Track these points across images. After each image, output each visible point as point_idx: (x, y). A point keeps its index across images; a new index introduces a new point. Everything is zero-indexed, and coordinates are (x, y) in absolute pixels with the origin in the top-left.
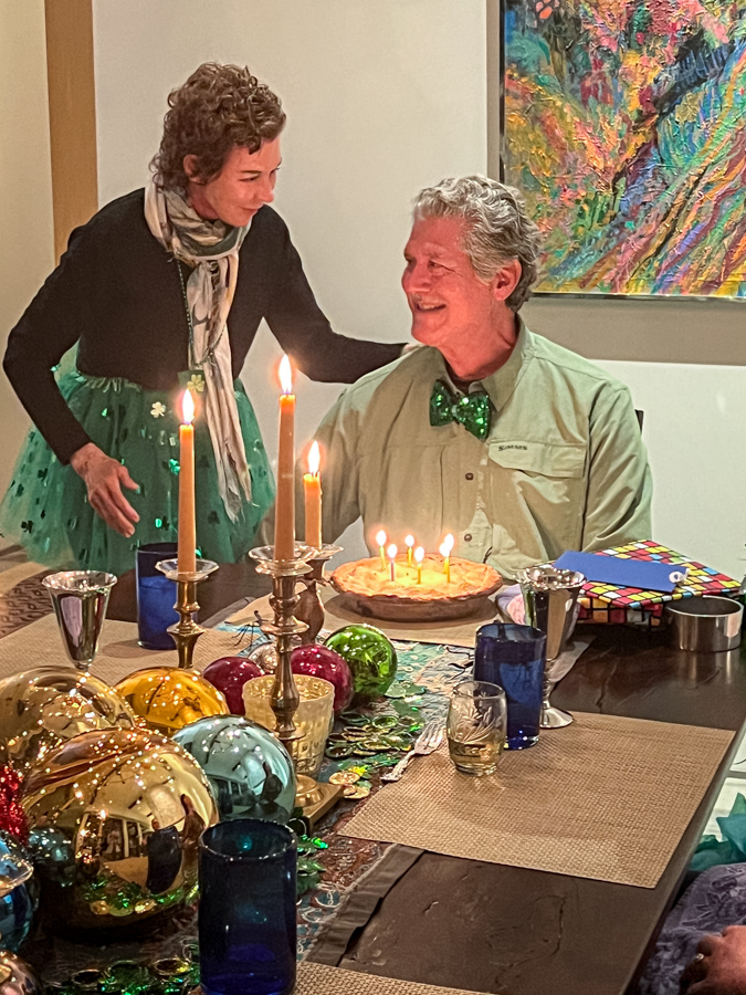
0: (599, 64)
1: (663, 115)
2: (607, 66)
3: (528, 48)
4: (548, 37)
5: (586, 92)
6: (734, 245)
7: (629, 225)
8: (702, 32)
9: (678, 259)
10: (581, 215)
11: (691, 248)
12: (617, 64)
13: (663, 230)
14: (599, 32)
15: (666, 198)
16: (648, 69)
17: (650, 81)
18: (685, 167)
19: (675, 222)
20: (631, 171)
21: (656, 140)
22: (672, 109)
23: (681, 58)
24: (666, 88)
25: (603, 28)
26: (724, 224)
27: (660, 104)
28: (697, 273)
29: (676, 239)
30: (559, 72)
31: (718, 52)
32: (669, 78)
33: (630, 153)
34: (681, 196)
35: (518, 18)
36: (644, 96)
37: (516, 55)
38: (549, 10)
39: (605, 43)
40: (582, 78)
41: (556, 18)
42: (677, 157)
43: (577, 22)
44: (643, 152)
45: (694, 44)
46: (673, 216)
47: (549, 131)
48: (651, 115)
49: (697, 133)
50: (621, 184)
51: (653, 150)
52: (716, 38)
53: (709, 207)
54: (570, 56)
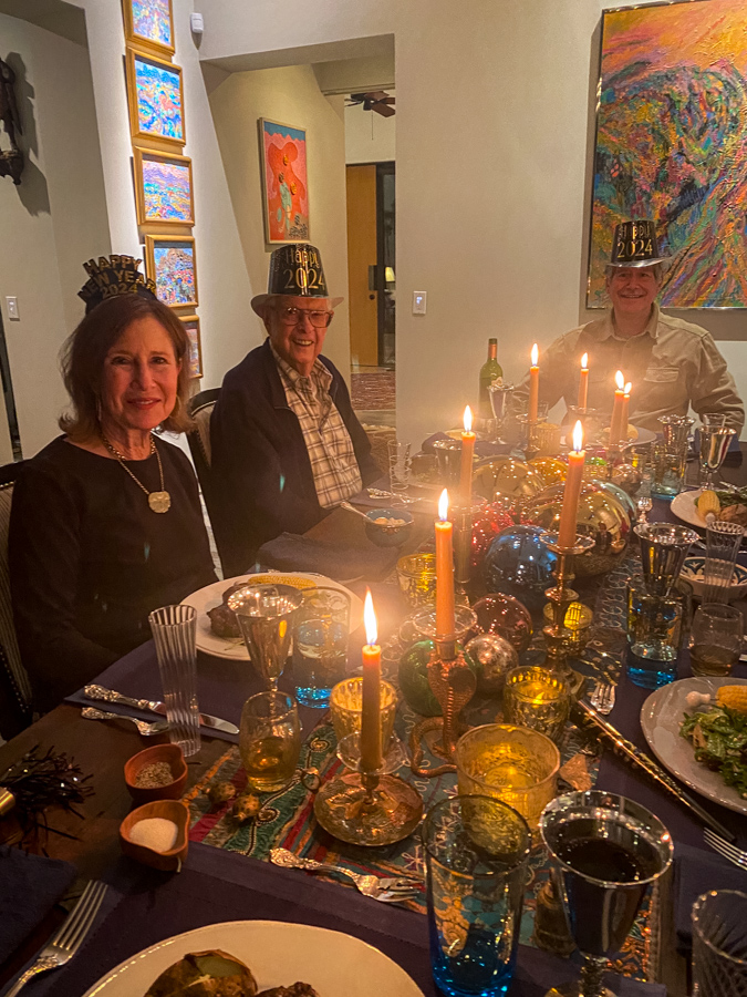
0: (640, 198)
1: (671, 222)
2: (644, 199)
3: (605, 191)
4: (615, 186)
5: (633, 211)
6: (703, 283)
8: (693, 180)
9: (674, 290)
11: (681, 285)
12: (650, 197)
14: (641, 182)
16: (665, 200)
17: (666, 205)
18: (680, 246)
19: (673, 273)
21: (666, 235)
22: (675, 219)
23: (682, 193)
24: (673, 209)
25: (643, 181)
26: (698, 273)
27: (670, 216)
28: (683, 297)
29: (674, 281)
30: (620, 204)
31: (699, 190)
32: (675, 203)
34: (678, 260)
35: (602, 177)
36: (662, 213)
37: (599, 195)
38: (617, 173)
39: (644, 187)
40: (632, 205)
41: (620, 176)
42: (677, 241)
43: (631, 178)
45: (689, 186)
46: (673, 270)
48: (665, 222)
49: (688, 229)
51: (665, 239)
52: (700, 182)
53: (691, 265)
54: (626, 194)
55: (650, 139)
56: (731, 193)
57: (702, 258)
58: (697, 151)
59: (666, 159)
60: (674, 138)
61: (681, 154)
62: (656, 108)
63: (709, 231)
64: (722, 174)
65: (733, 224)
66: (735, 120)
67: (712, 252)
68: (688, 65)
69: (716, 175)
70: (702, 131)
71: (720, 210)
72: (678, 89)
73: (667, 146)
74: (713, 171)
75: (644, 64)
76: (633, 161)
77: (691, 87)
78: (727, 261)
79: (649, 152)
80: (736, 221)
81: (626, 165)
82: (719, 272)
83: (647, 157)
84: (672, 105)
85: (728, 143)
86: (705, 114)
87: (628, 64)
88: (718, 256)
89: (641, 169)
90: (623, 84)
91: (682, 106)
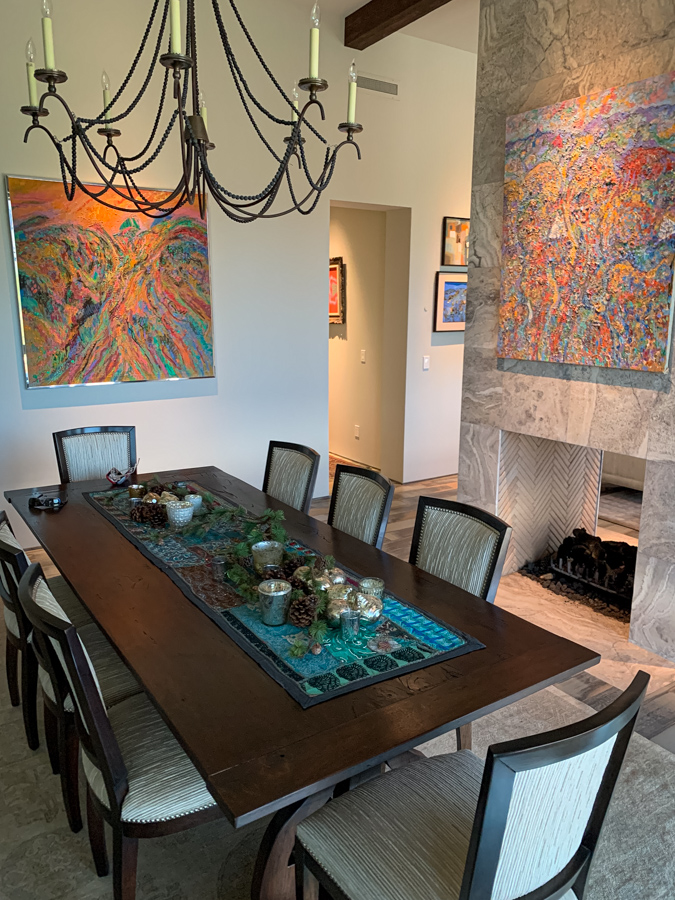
0: (56, 309)
1: (80, 325)
2: (59, 310)
3: (30, 303)
4: (37, 299)
5: (53, 318)
6: (108, 366)
7: (72, 361)
8: (90, 299)
9: (90, 371)
10: (55, 359)
11: (94, 367)
12: (63, 309)
13: (84, 362)
14: (55, 298)
15: (84, 352)
16: (74, 310)
17: (75, 314)
18: (89, 342)
19: (88, 360)
20: (72, 343)
21: (79, 333)
22: (83, 323)
23: (84, 307)
24: (80, 316)
25: (57, 297)
26: (104, 359)
27: (79, 322)
28: (97, 375)
29: (89, 365)
30: (42, 312)
31: (96, 305)
32: (81, 313)
33: (70, 338)
34: (89, 351)
35: (25, 293)
36: (73, 319)
37: (25, 305)
38: (36, 290)
39: (58, 302)
40: (51, 313)
41: (39, 293)
42: (87, 339)
43: (47, 294)
44: (75, 338)
45: (88, 302)
46: (87, 358)
47: (40, 331)
48: (76, 325)
49: (92, 331)
50: (68, 348)
51: (78, 337)
52: (95, 301)
53: (99, 354)
54: (45, 306)
55: (56, 269)
56: (115, 309)
57: (105, 349)
58: (90, 280)
59: (70, 283)
60: (73, 270)
61: (80, 281)
62: (58, 249)
63: (107, 331)
64: (108, 296)
65: (120, 328)
66: (110, 262)
67: (111, 346)
68: (75, 223)
69: (104, 296)
70: (91, 266)
71: (111, 319)
72: (71, 238)
73: (69, 275)
74: (102, 293)
75: (44, 218)
76: (46, 283)
77: (79, 238)
78: (120, 351)
79: (57, 278)
80: (122, 325)
81: (42, 285)
82: (117, 358)
83: (57, 281)
84: (69, 248)
85: (109, 276)
86: (91, 257)
87: (31, 216)
88: (115, 348)
89: (53, 289)
90: (30, 229)
91: (76, 249)
